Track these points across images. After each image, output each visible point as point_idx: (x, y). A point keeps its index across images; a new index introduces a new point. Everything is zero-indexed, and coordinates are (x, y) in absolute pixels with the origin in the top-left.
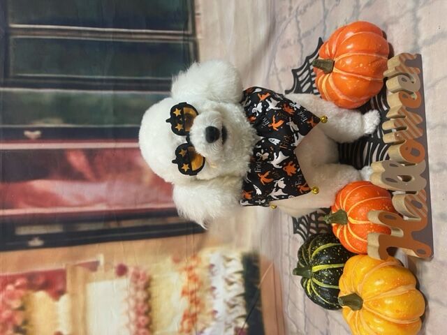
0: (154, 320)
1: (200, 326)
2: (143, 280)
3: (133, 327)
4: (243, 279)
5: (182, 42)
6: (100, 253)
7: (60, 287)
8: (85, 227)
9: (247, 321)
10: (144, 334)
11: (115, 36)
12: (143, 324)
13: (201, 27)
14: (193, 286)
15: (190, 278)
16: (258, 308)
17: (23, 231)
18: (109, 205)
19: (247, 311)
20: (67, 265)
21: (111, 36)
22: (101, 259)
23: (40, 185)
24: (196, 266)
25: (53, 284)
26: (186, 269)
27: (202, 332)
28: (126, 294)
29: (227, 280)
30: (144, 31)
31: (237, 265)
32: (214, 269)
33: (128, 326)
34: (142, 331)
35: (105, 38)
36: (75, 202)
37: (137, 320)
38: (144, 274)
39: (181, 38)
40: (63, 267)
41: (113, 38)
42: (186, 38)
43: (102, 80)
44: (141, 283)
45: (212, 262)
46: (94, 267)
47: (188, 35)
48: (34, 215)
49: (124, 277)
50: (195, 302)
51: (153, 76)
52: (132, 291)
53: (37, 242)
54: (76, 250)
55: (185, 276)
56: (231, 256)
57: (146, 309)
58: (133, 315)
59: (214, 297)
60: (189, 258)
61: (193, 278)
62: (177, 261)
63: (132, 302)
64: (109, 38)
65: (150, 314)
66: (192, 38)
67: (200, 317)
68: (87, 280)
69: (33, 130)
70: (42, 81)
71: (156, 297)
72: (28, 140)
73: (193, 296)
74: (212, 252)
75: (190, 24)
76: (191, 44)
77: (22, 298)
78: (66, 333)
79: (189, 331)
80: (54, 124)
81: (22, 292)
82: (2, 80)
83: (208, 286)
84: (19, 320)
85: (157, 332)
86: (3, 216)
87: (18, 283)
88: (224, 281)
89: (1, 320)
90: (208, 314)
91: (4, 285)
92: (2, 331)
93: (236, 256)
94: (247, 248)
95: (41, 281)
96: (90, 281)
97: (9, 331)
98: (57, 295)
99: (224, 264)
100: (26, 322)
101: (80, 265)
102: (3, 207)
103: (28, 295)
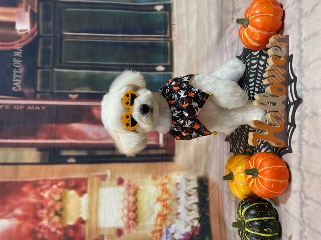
0: (139, 216)
1: (168, 223)
2: (133, 189)
3: (126, 219)
4: (197, 193)
5: (162, 42)
6: (108, 170)
7: (83, 189)
8: (100, 153)
9: (199, 222)
10: (132, 224)
11: (123, 39)
12: (132, 218)
13: (175, 32)
14: (165, 197)
15: (163, 191)
16: (207, 214)
17: (65, 153)
19: (200, 215)
20: (88, 176)
21: (121, 39)
22: (109, 173)
23: (76, 126)
24: (167, 184)
25: (79, 186)
26: (160, 185)
27: (169, 227)
28: (122, 197)
29: (186, 193)
30: (140, 36)
31: (194, 184)
32: (179, 186)
33: (122, 218)
34: (131, 222)
35: (117, 40)
36: (95, 137)
37: (128, 215)
38: (134, 186)
39: (162, 39)
40: (86, 177)
41: (122, 40)
42: (165, 39)
43: (114, 65)
44: (132, 191)
45: (178, 181)
46: (104, 178)
47: (167, 38)
48: (71, 144)
49: (122, 186)
50: (166, 207)
51: (144, 63)
52: (126, 195)
53: (72, 160)
54: (95, 166)
55: (160, 188)
56: (190, 178)
57: (134, 208)
58: (126, 211)
59: (178, 204)
60: (163, 178)
61: (165, 191)
62: (155, 179)
63: (126, 203)
64: (119, 40)
65: (137, 212)
66: (169, 39)
67: (168, 217)
68: (99, 186)
69: (74, 94)
70: (80, 66)
71: (141, 201)
72: (70, 100)
73: (165, 203)
74: (178, 175)
75: (168, 31)
76: (168, 43)
77: (61, 194)
78: (85, 218)
79: (161, 226)
80: (86, 91)
81: (61, 190)
82: (58, 65)
83: (175, 198)
84: (58, 208)
85: (141, 224)
86: (54, 144)
87: (60, 184)
88: (185, 195)
89: (48, 207)
90: (174, 215)
91: (51, 185)
92: (48, 214)
93: (193, 178)
94: (201, 174)
95: (73, 184)
96: (102, 187)
97: (52, 215)
98: (82, 193)
99: (186, 184)
100: (62, 209)
101: (96, 176)
102: (55, 139)
103: (64, 193)
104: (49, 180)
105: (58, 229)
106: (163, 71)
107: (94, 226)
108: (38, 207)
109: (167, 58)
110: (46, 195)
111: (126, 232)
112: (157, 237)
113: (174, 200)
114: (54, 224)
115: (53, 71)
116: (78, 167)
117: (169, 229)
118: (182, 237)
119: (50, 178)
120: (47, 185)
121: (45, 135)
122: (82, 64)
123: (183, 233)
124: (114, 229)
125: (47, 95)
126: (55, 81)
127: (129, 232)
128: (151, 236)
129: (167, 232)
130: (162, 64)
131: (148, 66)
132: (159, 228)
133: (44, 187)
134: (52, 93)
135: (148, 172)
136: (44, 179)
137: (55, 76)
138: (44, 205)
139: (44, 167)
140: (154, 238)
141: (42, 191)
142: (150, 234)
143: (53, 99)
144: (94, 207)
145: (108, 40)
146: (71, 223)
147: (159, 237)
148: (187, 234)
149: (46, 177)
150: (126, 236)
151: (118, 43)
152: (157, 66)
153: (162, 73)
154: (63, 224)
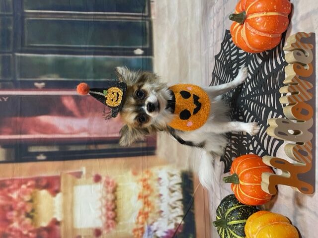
0: (119, 215)
1: (150, 221)
2: (112, 186)
3: (104, 219)
4: (181, 188)
5: (141, 21)
6: (82, 166)
7: (56, 188)
8: (73, 148)
9: (183, 219)
10: (112, 223)
11: (94, 17)
12: (111, 217)
13: (154, 11)
14: (146, 193)
15: (144, 187)
16: (192, 211)
17: (33, 149)
18: (89, 133)
19: (184, 212)
20: (61, 173)
21: (92, 17)
22: (84, 170)
23: (44, 119)
24: (149, 179)
25: (51, 185)
26: (141, 180)
27: (151, 225)
28: (100, 195)
29: (170, 189)
30: (115, 13)
31: (178, 179)
32: (161, 181)
33: (100, 217)
34: (110, 221)
35: (88, 19)
36: (67, 131)
37: (107, 214)
38: (113, 182)
39: (140, 18)
40: (59, 174)
42: (144, 18)
43: (85, 48)
44: (110, 189)
45: (160, 176)
46: (79, 175)
48: (40, 139)
49: (99, 183)
50: (147, 203)
51: (120, 45)
52: (104, 193)
53: (42, 157)
54: (68, 163)
55: (141, 183)
56: (173, 173)
57: (113, 206)
58: (104, 210)
59: (161, 201)
60: (144, 172)
61: (147, 187)
62: (135, 174)
63: (104, 202)
64: (91, 18)
65: (116, 210)
66: (148, 18)
67: (150, 215)
68: (74, 184)
69: (40, 82)
70: (46, 49)
71: (120, 199)
72: (36, 89)
73: (146, 200)
74: (160, 169)
75: (147, 9)
76: (147, 23)
77: (31, 194)
78: (59, 219)
79: (143, 224)
80: (54, 78)
81: (31, 190)
82: (19, 48)
83: (157, 193)
84: (29, 209)
85: (121, 223)
86: (20, 139)
87: (29, 184)
88: (168, 190)
89: (18, 209)
90: (157, 213)
91: (20, 185)
92: (18, 216)
93: (177, 172)
94: (185, 168)
95: (44, 183)
96: (77, 185)
97: (23, 216)
98: (55, 192)
99: (168, 178)
100: (33, 211)
101: (70, 173)
102: (21, 133)
103: (35, 192)
104: (17, 179)
105: (30, 231)
106: (142, 55)
107: (70, 227)
108: (7, 208)
109: (146, 40)
110: (15, 195)
111: (105, 232)
112: (138, 235)
113: (156, 197)
114: (25, 226)
115: (14, 56)
116: (50, 164)
117: (152, 227)
118: (164, 234)
119: (18, 177)
120: (16, 185)
121: (10, 130)
122: (48, 47)
123: (166, 230)
124: (92, 229)
125: (9, 83)
126: (17, 68)
127: (109, 232)
128: (133, 234)
129: (149, 230)
130: (141, 47)
131: (124, 49)
132: (140, 226)
133: (11, 187)
134: (14, 81)
135: (128, 167)
136: (11, 178)
137: (17, 62)
138: (13, 206)
139: (10, 166)
140: (136, 236)
141: (9, 191)
142: (131, 232)
143: (16, 88)
144: (69, 207)
145: (78, 18)
146: (44, 224)
147: (141, 234)
148: (170, 231)
149: (13, 176)
150: (105, 236)
151: (88, 21)
152: (136, 49)
153: (141, 57)
154: (35, 225)
